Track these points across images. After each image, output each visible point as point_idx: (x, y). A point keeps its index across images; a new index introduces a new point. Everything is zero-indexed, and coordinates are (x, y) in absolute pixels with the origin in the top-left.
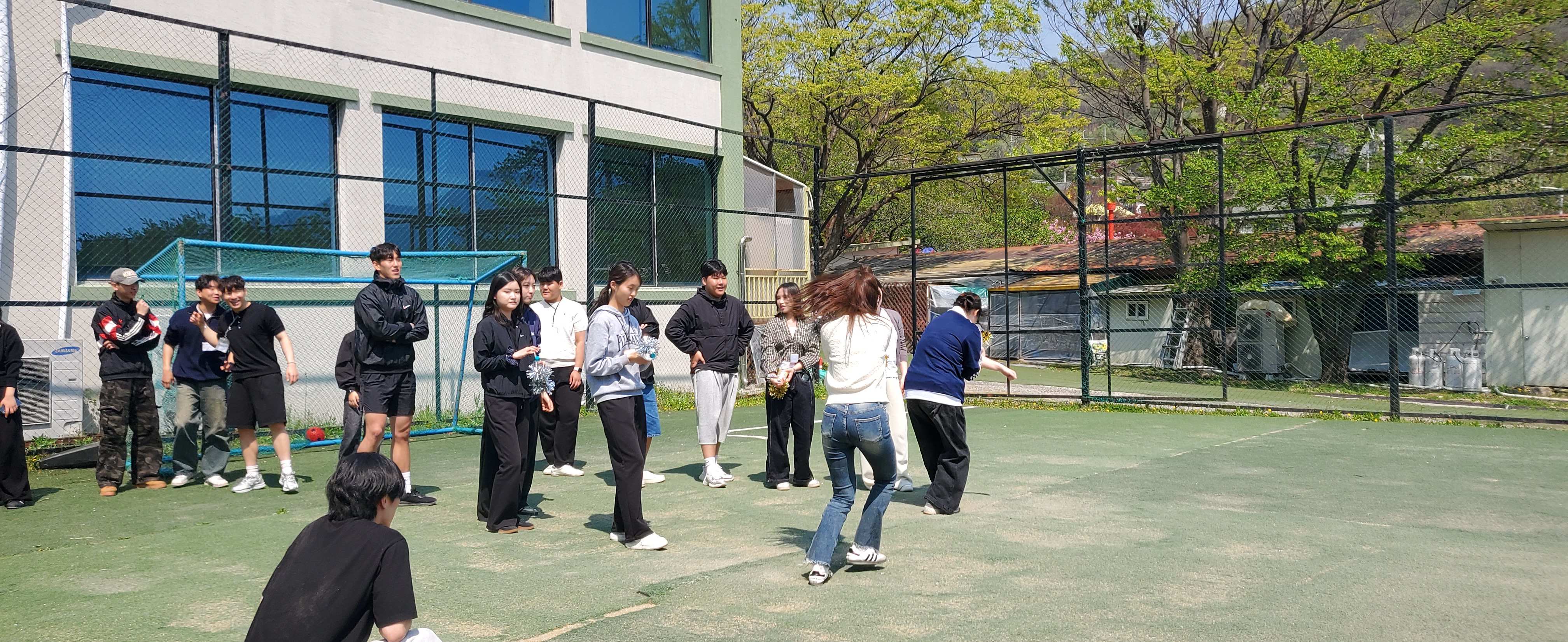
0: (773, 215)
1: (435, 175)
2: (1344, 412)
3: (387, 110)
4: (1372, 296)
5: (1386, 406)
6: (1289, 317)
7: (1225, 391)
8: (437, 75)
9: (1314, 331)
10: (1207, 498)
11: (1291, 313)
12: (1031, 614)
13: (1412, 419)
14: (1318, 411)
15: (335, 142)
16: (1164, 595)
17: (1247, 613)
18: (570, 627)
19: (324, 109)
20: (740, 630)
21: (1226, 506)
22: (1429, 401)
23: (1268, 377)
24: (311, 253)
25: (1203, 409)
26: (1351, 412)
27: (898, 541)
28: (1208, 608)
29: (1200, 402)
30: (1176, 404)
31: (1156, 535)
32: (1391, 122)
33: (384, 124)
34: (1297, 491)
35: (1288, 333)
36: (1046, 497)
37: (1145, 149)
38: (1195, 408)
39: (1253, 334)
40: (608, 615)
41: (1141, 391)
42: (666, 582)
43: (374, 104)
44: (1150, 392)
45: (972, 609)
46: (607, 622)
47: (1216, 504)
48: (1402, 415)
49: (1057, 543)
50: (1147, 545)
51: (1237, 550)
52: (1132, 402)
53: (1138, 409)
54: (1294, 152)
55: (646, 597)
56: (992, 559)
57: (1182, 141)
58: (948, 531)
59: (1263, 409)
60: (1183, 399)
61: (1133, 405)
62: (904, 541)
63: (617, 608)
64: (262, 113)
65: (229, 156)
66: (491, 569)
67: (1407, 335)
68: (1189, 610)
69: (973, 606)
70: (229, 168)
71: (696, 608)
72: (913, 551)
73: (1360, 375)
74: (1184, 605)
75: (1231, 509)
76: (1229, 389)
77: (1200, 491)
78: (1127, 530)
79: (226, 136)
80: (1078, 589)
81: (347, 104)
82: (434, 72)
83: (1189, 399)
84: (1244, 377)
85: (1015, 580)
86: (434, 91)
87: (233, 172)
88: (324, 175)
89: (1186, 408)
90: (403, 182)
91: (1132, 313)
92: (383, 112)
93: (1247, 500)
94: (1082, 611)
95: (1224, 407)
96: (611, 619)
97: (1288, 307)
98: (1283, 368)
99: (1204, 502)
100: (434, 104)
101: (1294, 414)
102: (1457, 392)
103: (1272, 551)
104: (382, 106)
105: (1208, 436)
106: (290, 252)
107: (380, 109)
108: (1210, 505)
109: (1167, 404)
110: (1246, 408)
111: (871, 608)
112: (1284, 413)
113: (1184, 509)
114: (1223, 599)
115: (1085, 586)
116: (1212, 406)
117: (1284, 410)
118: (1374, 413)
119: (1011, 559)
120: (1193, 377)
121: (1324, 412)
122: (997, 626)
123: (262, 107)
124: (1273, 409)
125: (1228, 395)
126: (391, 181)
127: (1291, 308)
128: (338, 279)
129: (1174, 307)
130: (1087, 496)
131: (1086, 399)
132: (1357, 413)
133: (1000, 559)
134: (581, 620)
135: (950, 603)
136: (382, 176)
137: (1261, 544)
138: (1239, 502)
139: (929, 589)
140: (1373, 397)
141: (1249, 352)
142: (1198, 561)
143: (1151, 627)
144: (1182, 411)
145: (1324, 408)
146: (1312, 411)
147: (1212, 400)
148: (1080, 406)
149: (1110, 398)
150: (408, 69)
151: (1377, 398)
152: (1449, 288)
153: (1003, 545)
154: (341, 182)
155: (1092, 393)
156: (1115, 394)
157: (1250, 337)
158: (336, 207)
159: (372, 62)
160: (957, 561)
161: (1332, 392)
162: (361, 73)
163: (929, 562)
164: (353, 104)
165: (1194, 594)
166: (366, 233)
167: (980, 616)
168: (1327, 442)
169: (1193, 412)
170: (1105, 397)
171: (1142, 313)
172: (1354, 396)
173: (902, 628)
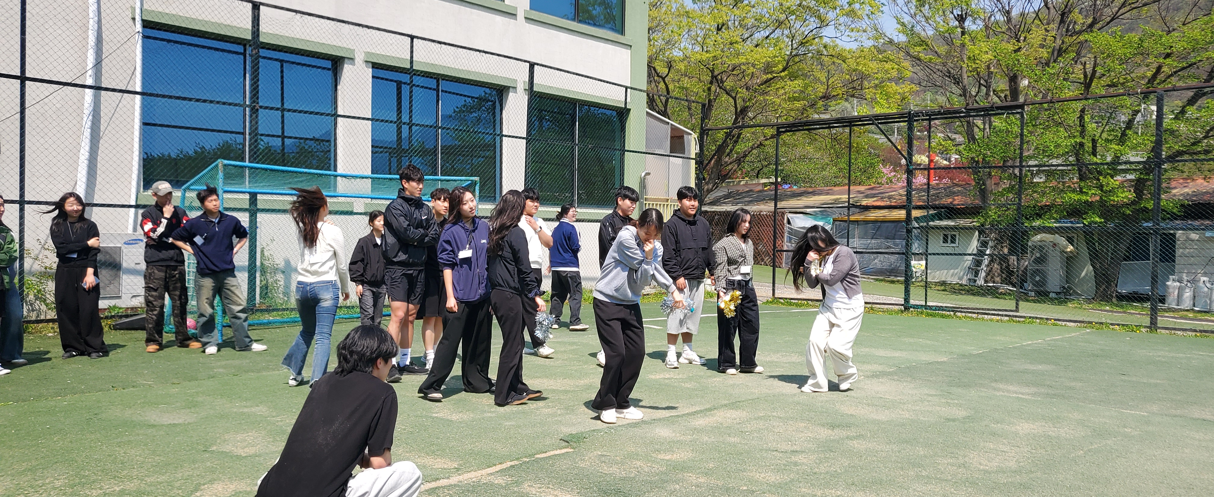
0: (665, 155)
1: (411, 117)
2: (1112, 324)
3: (375, 66)
4: (1140, 234)
5: (1147, 321)
6: (1070, 248)
7: (1017, 304)
8: (415, 40)
9: (1091, 260)
10: (1001, 386)
11: (1073, 245)
12: (862, 469)
13: (1167, 331)
14: (1091, 323)
15: (336, 90)
16: (967, 459)
17: (1032, 476)
18: (509, 464)
19: (328, 64)
20: (638, 472)
21: (1016, 393)
22: (1181, 318)
23: (1052, 295)
24: (317, 174)
25: (999, 318)
26: (1118, 325)
27: (759, 410)
28: (1001, 471)
29: (997, 312)
30: (978, 313)
31: (961, 413)
32: (1162, 95)
33: (373, 77)
34: (1073, 384)
35: (1070, 261)
36: (875, 380)
37: (962, 112)
38: (993, 317)
39: (1042, 260)
40: (538, 456)
41: (951, 302)
42: (582, 433)
43: (366, 62)
44: (957, 303)
45: (816, 463)
46: (537, 461)
47: (1008, 391)
48: (1159, 328)
49: (883, 416)
50: (954, 420)
51: (1024, 427)
52: (943, 310)
53: (948, 316)
54: (1081, 118)
55: (567, 444)
56: (833, 427)
57: (992, 107)
58: (799, 403)
59: (1047, 319)
60: (983, 309)
61: (944, 312)
62: (764, 409)
63: (544, 451)
64: (282, 66)
65: (258, 98)
66: (449, 417)
67: (1167, 265)
68: (986, 472)
69: (817, 461)
70: (257, 107)
71: (605, 453)
72: (771, 418)
73: (1128, 296)
74: (982, 467)
75: (1020, 396)
76: (1021, 303)
77: (996, 381)
78: (938, 408)
79: (255, 83)
80: (899, 452)
81: (346, 60)
82: (412, 37)
83: (988, 310)
84: (1033, 294)
85: (850, 443)
86: (412, 52)
87: (260, 110)
88: (328, 115)
89: (986, 316)
90: (387, 121)
91: (945, 241)
92: (373, 67)
93: (1033, 390)
94: (902, 469)
95: (1016, 316)
96: (541, 459)
97: (1070, 240)
98: (1064, 288)
99: (999, 390)
100: (412, 62)
101: (1072, 324)
102: (1205, 312)
103: (1053, 429)
104: (372, 63)
105: (1002, 338)
106: (301, 173)
107: (371, 65)
108: (1003, 392)
109: (970, 313)
110: (1033, 318)
111: (739, 459)
112: (1064, 323)
113: (983, 394)
114: (1012, 464)
115: (904, 449)
116: (1006, 316)
117: (1064, 321)
118: (1137, 326)
119: (847, 427)
120: (992, 292)
121: (1096, 323)
122: (836, 477)
123: (282, 61)
124: (1055, 320)
125: (1020, 308)
126: (377, 120)
127: (1073, 241)
128: (336, 194)
129: (979, 237)
130: (907, 381)
131: (907, 307)
132: (1123, 325)
133: (838, 426)
134: (517, 459)
135: (800, 458)
136: (370, 117)
137: (1043, 424)
138: (1027, 391)
139: (784, 447)
140: (1136, 314)
141: (1038, 275)
142: (994, 434)
143: (955, 482)
144: (983, 319)
145: (1096, 320)
146: (1086, 322)
147: (1006, 310)
148: (902, 312)
149: (926, 307)
150: (393, 35)
151: (1139, 314)
152: (1203, 229)
153: (841, 416)
154: (339, 120)
155: (912, 302)
156: (928, 304)
157: (1039, 263)
158: (335, 139)
159: (366, 29)
160: (805, 427)
161: (1103, 308)
162: (357, 38)
163: (784, 427)
164: (351, 61)
165: (990, 460)
166: (357, 160)
167: (823, 469)
168: (1098, 347)
169: (991, 320)
170: (922, 306)
171: (953, 241)
172: (1120, 312)
173: (762, 475)
